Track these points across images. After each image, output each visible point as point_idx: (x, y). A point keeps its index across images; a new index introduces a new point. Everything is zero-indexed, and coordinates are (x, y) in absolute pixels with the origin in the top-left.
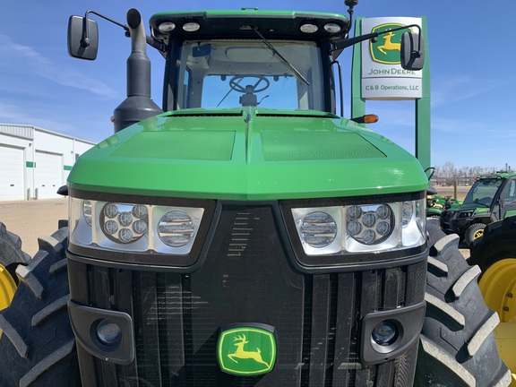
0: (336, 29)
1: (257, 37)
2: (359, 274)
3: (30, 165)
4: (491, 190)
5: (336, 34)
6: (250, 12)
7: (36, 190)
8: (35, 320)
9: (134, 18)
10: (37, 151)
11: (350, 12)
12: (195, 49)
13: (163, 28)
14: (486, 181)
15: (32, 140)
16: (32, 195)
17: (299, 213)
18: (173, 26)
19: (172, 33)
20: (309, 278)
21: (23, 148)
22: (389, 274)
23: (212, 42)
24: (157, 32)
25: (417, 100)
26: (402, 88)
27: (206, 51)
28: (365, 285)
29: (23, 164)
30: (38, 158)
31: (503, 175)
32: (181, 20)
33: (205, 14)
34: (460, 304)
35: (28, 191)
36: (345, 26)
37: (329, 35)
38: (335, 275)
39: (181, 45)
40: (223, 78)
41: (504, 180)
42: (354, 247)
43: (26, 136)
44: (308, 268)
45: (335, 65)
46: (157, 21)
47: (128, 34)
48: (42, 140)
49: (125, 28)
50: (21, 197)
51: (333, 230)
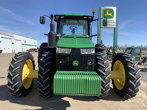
0: (91, 18)
1: (75, 19)
2: (87, 56)
3: (13, 43)
4: (129, 51)
5: (91, 19)
6: (74, 15)
7: (15, 50)
8: (45, 66)
9: (52, 16)
10: (15, 40)
11: (94, 15)
12: (63, 21)
13: (57, 17)
14: (129, 49)
15: (13, 37)
16: (14, 51)
17: (81, 49)
18: (59, 17)
19: (58, 18)
20: (82, 56)
21: (11, 39)
22: (90, 56)
23: (66, 20)
24: (55, 18)
25: (114, 28)
26: (111, 25)
27: (65, 22)
28: (88, 57)
29: (11, 43)
30: (15, 42)
31: (132, 47)
32: (60, 16)
33: (65, 15)
34: (105, 65)
35: (13, 50)
36: (92, 17)
37: (89, 19)
38: (84, 56)
39: (60, 20)
40: (67, 26)
41: (133, 48)
42: (86, 53)
43: (12, 36)
44: (82, 55)
45: (90, 25)
46: (56, 16)
47: (50, 19)
48: (16, 37)
49: (50, 18)
50: (11, 52)
51: (84, 51)
